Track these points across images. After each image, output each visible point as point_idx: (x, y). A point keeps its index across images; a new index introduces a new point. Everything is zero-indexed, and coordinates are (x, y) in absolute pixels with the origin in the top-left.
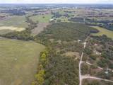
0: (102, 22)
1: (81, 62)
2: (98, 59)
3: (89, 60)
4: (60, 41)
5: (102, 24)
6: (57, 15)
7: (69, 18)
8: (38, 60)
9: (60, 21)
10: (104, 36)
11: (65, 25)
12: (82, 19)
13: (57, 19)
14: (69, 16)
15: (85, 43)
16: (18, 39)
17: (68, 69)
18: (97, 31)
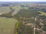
0: (42, 9)
1: (35, 28)
2: (42, 27)
3: (38, 27)
4: (24, 18)
6: (23, 6)
10: (44, 15)
12: (33, 8)
13: (23, 8)
15: (36, 19)
16: (6, 17)
17: (29, 33)
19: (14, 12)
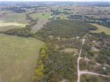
0: (101, 20)
2: (96, 56)
3: (88, 56)
4: (59, 38)
5: (101, 21)
7: (69, 16)
8: (37, 56)
9: (59, 18)
10: (103, 33)
11: (63, 22)
12: (81, 16)
13: (57, 16)
14: (68, 14)
15: (84, 40)
16: (18, 35)
17: (66, 65)
18: (95, 29)
19: (36, 26)
